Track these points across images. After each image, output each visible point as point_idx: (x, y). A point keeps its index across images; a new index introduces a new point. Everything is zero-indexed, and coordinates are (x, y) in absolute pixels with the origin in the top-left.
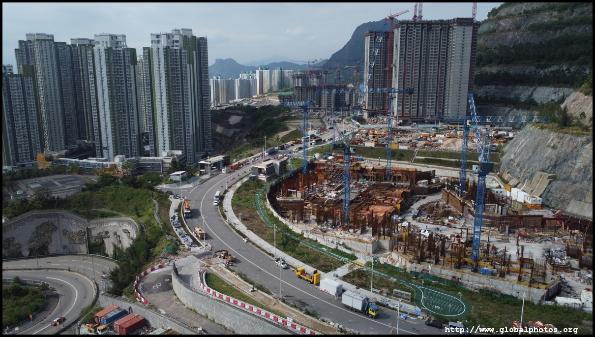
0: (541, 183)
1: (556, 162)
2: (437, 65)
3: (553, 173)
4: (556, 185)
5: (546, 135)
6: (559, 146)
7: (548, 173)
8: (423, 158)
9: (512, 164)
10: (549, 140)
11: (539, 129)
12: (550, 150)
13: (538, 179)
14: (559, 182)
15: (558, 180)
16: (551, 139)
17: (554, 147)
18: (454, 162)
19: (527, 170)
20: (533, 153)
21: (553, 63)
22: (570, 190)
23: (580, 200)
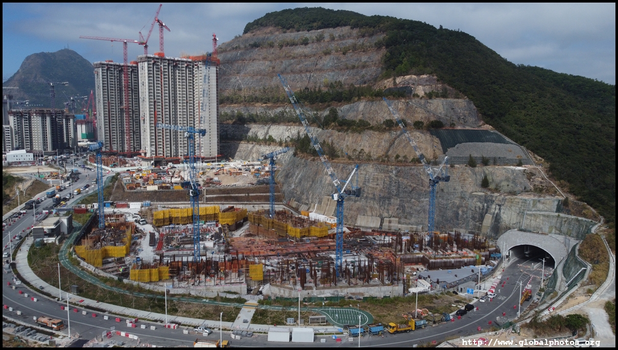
0: (330, 205)
2: (186, 105)
8: (215, 196)
9: (296, 193)
13: (326, 202)
18: (243, 197)
19: (313, 195)
20: (313, 182)
21: (278, 105)
22: (354, 208)
23: (364, 215)
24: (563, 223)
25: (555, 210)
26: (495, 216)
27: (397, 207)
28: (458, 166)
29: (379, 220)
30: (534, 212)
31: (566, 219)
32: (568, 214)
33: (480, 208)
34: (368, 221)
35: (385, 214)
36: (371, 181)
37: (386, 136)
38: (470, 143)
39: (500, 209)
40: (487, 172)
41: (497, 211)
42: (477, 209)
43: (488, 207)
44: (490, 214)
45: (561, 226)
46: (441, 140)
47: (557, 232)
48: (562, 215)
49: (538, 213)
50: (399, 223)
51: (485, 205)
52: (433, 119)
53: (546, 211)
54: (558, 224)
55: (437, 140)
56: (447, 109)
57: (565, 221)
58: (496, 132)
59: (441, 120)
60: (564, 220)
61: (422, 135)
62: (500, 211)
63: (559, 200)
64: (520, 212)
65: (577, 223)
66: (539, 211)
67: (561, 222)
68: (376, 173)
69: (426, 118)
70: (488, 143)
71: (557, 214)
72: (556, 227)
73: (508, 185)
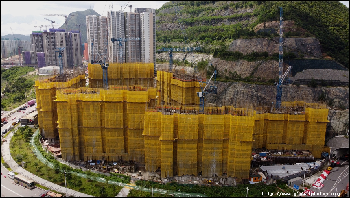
1: (216, 97)
3: (215, 103)
7: (212, 103)
37: (253, 63)
40: (324, 91)
52: (287, 52)
56: (298, 45)
58: (335, 61)
59: (294, 53)
61: (278, 63)
68: (242, 89)
73: (339, 102)
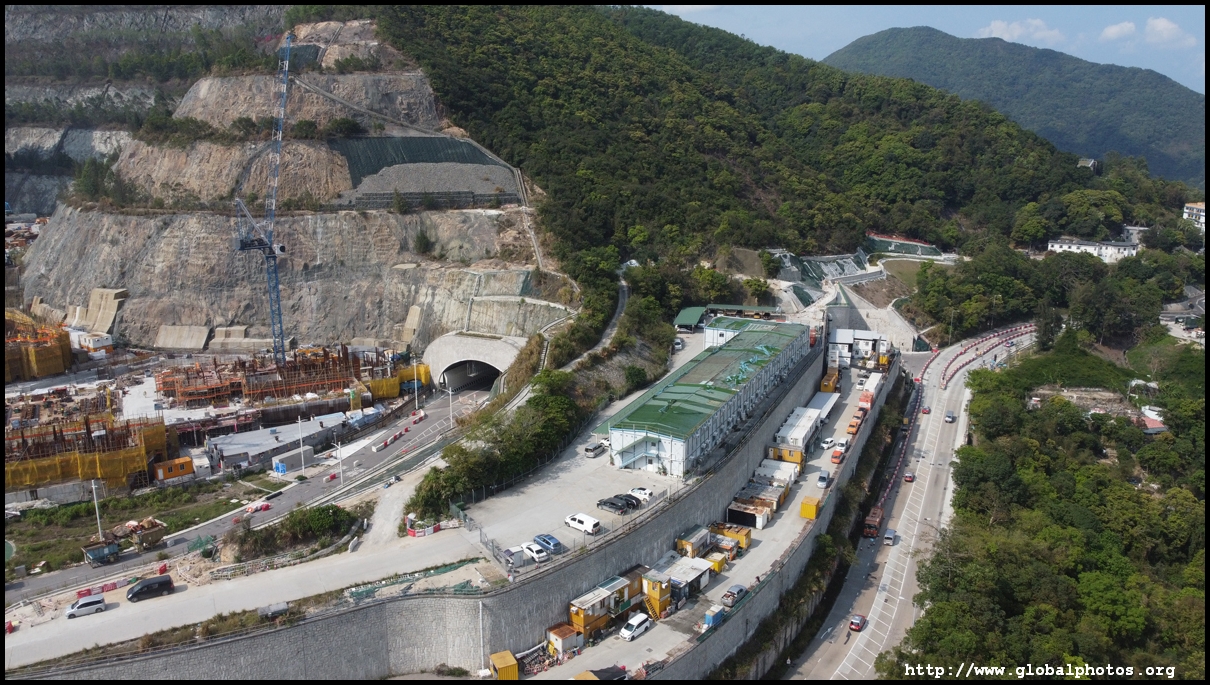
0: (105, 309)
1: (122, 266)
3: (122, 287)
4: (131, 307)
5: (96, 223)
6: (122, 238)
7: (112, 288)
9: (46, 284)
10: (102, 230)
11: (81, 211)
12: (106, 248)
13: (98, 302)
14: (135, 301)
15: (133, 298)
16: (106, 227)
17: (114, 242)
19: (75, 289)
20: (80, 257)
21: (88, 83)
22: (155, 310)
23: (174, 324)
24: (528, 315)
25: (518, 291)
26: (425, 308)
27: (243, 304)
28: (374, 212)
29: (205, 331)
30: (484, 298)
31: (532, 308)
32: (538, 298)
33: (403, 295)
34: (181, 337)
35: (219, 320)
36: (192, 250)
37: (236, 153)
38: (411, 166)
39: (433, 295)
40: (428, 222)
41: (429, 299)
42: (399, 297)
43: (417, 292)
44: (418, 305)
45: (525, 321)
46: (349, 159)
47: (519, 332)
48: (528, 300)
49: (491, 298)
50: (246, 334)
51: (413, 287)
52: (339, 116)
53: (505, 294)
54: (521, 319)
55: (340, 160)
56: (373, 94)
57: (531, 312)
58: (470, 140)
59: (359, 120)
60: (530, 309)
61: (311, 150)
62: (433, 299)
63: (529, 273)
64: (464, 299)
65: (547, 315)
66: (493, 295)
67: (525, 314)
68: (204, 235)
69: (326, 113)
70: (446, 165)
71: (519, 299)
72: (517, 324)
73: (461, 247)
